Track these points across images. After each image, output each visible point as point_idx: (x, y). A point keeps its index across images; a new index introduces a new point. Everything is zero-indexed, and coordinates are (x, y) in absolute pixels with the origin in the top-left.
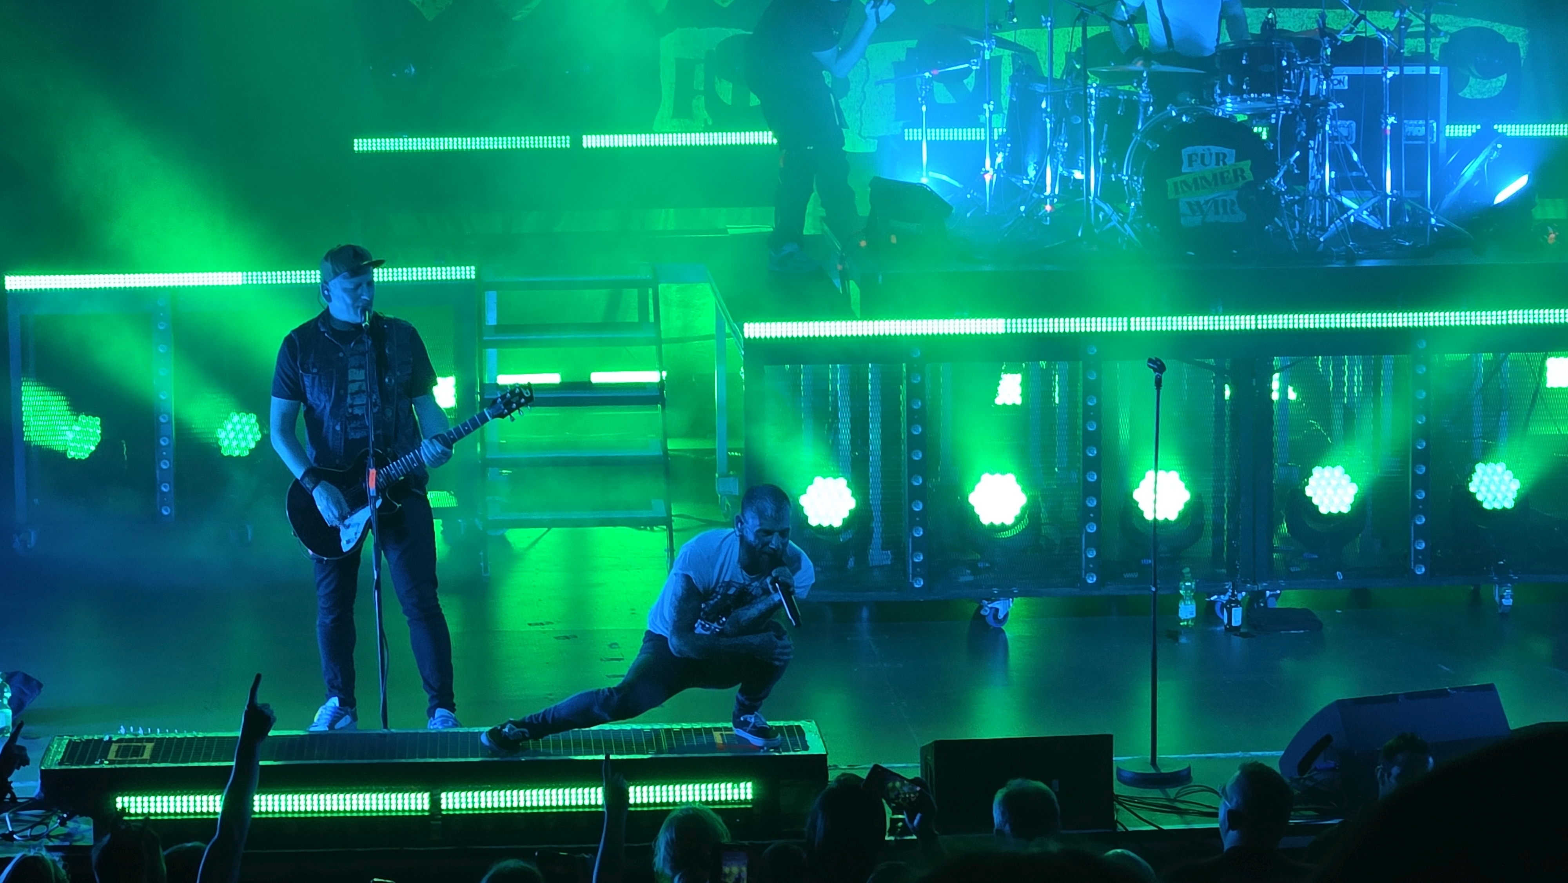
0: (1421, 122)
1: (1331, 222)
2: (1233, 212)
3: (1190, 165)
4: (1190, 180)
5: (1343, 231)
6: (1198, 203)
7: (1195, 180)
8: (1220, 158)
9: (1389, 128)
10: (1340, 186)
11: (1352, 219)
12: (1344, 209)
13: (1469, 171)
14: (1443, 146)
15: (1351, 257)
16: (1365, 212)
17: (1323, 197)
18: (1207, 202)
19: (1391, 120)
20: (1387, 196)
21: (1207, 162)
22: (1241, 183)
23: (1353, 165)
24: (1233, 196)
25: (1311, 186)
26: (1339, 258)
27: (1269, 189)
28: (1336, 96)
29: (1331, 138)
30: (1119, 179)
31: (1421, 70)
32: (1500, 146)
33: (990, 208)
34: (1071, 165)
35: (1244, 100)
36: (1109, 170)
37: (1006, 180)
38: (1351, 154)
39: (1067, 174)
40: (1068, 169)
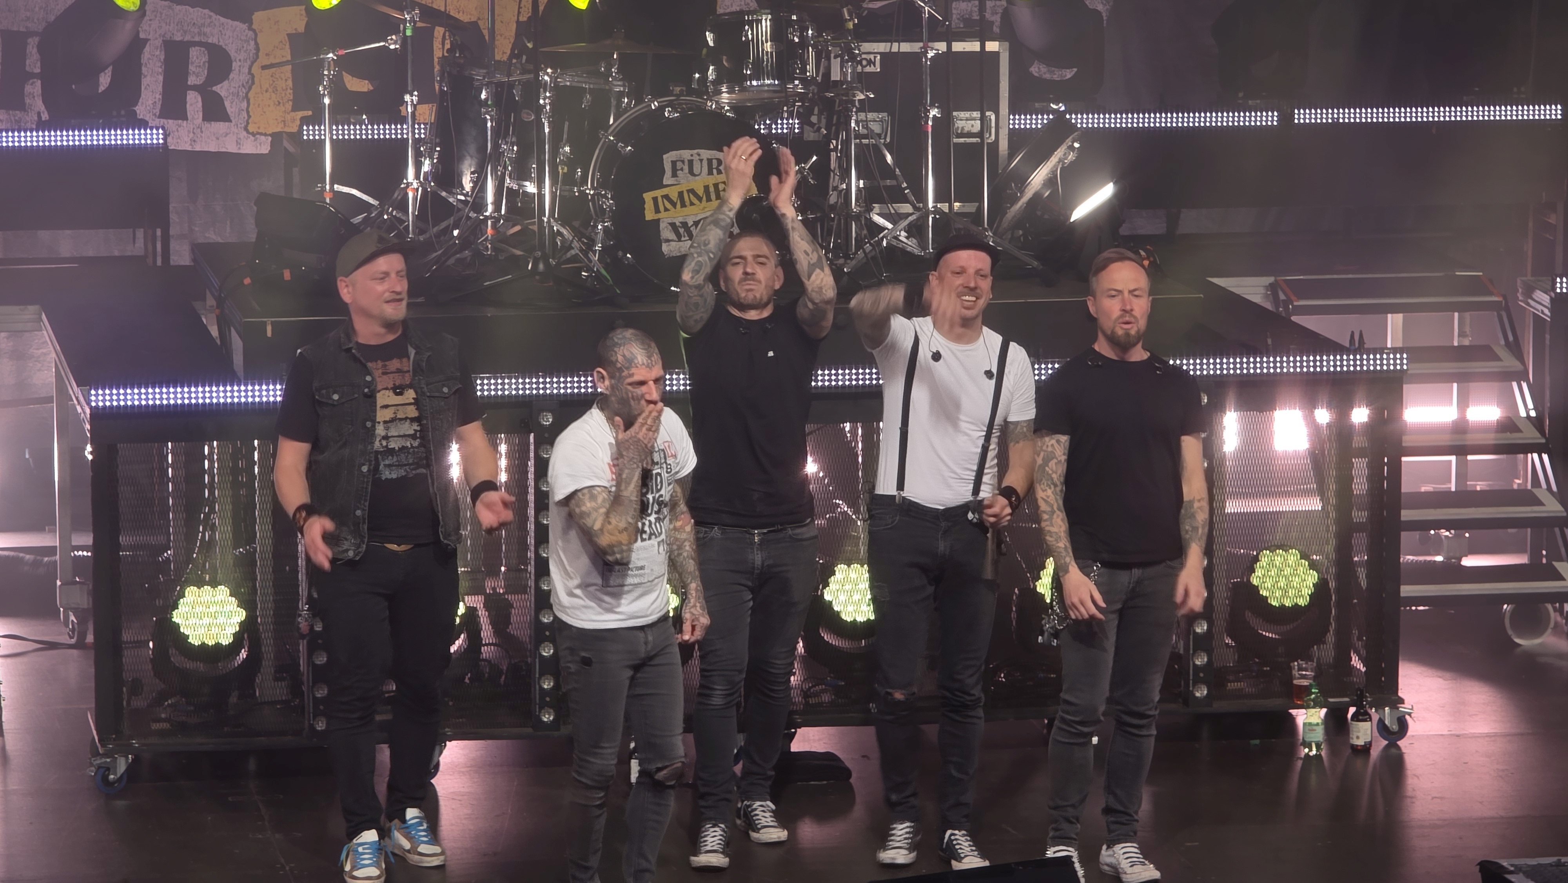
1: (859, 246)
3: (674, 175)
5: (874, 256)
6: (684, 225)
7: (681, 194)
8: (713, 166)
9: (932, 122)
10: (869, 197)
11: (885, 243)
12: (876, 229)
13: (1038, 177)
14: (1004, 145)
17: (849, 217)
18: (696, 223)
19: (936, 112)
20: (929, 211)
21: (696, 169)
23: (887, 172)
28: (864, 80)
29: (858, 136)
30: (583, 194)
31: (974, 46)
32: (1076, 145)
33: (414, 232)
34: (522, 174)
35: (743, 89)
36: (569, 180)
37: (435, 194)
38: (884, 157)
39: (515, 187)
40: (517, 180)
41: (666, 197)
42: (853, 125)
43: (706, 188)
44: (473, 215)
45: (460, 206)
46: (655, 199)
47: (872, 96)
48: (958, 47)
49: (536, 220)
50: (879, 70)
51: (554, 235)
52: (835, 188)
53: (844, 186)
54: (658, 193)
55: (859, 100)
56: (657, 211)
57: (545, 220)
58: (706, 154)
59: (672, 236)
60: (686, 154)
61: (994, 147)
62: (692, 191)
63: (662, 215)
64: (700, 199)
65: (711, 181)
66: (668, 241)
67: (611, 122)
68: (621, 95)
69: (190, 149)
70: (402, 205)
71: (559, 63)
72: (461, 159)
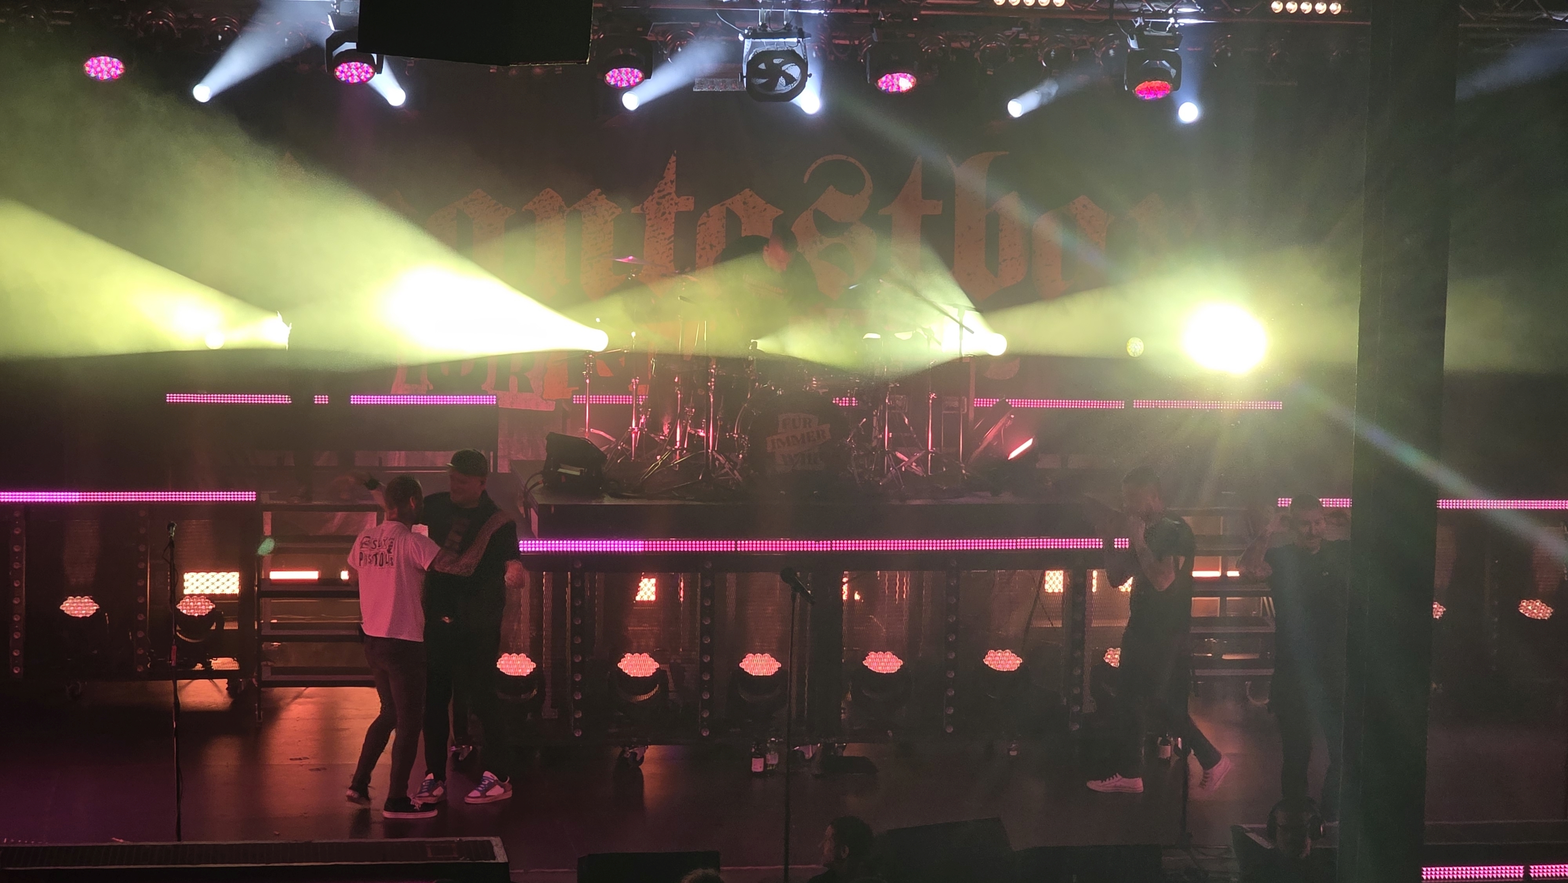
1: (888, 471)
2: (815, 462)
3: (784, 427)
4: (784, 439)
5: (897, 478)
6: (789, 456)
7: (787, 438)
8: (806, 423)
9: (931, 402)
10: (895, 443)
11: (903, 469)
12: (898, 461)
13: (991, 434)
14: (972, 415)
15: (903, 498)
16: (914, 464)
17: (883, 452)
18: (796, 455)
19: (933, 396)
20: (929, 452)
21: (797, 424)
22: (822, 441)
23: (905, 428)
24: (816, 451)
25: (874, 444)
26: (894, 498)
27: (843, 446)
28: (894, 377)
29: (889, 408)
30: (732, 437)
32: (1012, 416)
33: (634, 457)
35: (826, 379)
36: (724, 429)
37: (647, 436)
38: (904, 420)
39: (693, 432)
40: (694, 428)
41: (779, 440)
42: (887, 401)
43: (803, 437)
44: (668, 448)
45: (661, 442)
46: (773, 441)
49: (705, 451)
51: (715, 459)
52: (876, 437)
53: (881, 436)
54: (775, 437)
55: (891, 387)
56: (774, 447)
57: (710, 451)
58: (803, 416)
59: (782, 463)
61: (966, 417)
62: (794, 437)
63: (777, 450)
64: (798, 441)
65: (805, 431)
66: (780, 465)
68: (754, 381)
69: (510, 407)
70: (628, 441)
72: (662, 416)
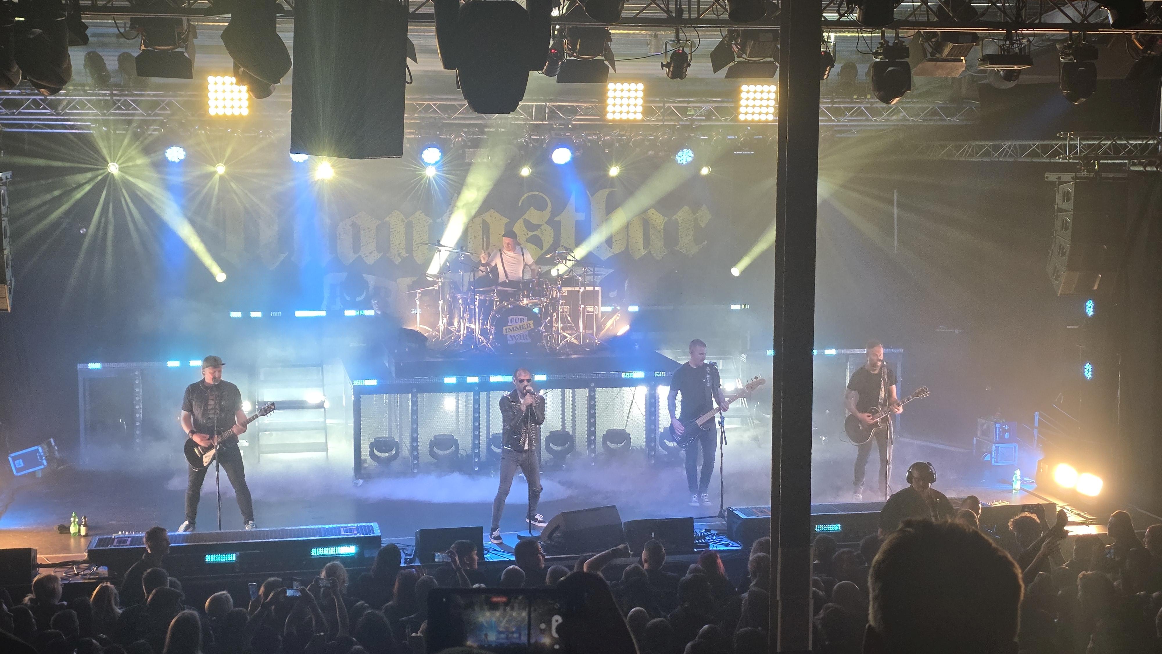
0: (593, 307)
1: (561, 342)
2: (527, 339)
3: (511, 323)
4: (511, 328)
5: (565, 345)
6: (514, 336)
7: (513, 328)
8: (522, 320)
9: (581, 309)
10: (564, 329)
11: (569, 341)
12: (565, 337)
13: (609, 324)
14: (600, 316)
15: (568, 355)
16: (573, 339)
17: (558, 333)
18: (517, 336)
19: (582, 306)
20: (580, 333)
21: (517, 321)
22: (529, 329)
23: (569, 322)
24: (527, 334)
25: (554, 329)
26: (564, 355)
27: (539, 331)
28: (563, 298)
29: (561, 312)
30: (487, 328)
31: (592, 288)
32: (619, 315)
33: (441, 338)
34: (470, 322)
35: (530, 300)
36: (483, 324)
37: (447, 328)
38: (568, 319)
39: (469, 326)
40: (469, 324)
41: (509, 329)
42: (559, 309)
43: (520, 327)
44: (457, 333)
45: (454, 331)
46: (506, 329)
47: (564, 301)
48: (587, 288)
49: (474, 335)
50: (566, 294)
51: (479, 339)
52: (555, 326)
53: (557, 326)
54: (507, 327)
56: (507, 332)
58: (520, 317)
59: (511, 339)
60: (514, 317)
61: (597, 316)
62: (516, 327)
63: (508, 333)
64: (518, 329)
65: (521, 324)
66: (510, 340)
67: (494, 308)
68: (497, 301)
70: (438, 331)
71: (481, 293)
72: (454, 318)
